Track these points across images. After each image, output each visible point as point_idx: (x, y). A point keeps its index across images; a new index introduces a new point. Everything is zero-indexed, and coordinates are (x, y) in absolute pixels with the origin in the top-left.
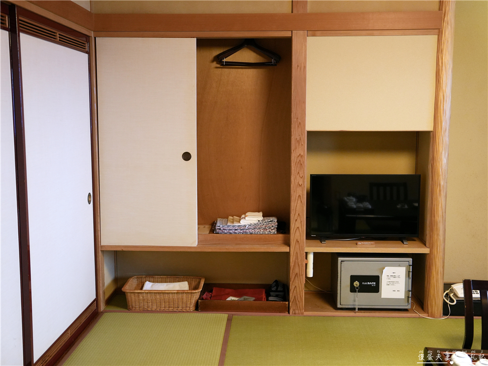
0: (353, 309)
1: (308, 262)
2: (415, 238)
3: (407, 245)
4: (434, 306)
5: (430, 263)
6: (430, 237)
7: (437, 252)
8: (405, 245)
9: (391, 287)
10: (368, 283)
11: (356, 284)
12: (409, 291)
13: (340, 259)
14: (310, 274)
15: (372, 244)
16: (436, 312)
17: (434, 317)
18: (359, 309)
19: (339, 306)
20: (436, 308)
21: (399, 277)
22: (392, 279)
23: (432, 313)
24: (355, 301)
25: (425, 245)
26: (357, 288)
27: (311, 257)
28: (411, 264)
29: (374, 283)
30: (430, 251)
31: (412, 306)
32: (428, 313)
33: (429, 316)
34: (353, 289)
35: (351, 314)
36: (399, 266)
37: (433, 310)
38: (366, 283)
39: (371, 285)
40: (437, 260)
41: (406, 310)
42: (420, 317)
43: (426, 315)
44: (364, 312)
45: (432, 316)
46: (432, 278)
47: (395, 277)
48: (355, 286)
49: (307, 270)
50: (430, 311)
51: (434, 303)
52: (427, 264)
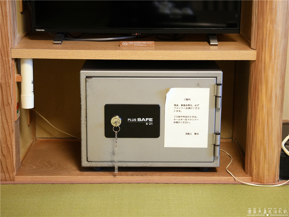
0: (110, 169)
1: (21, 78)
2: (233, 35)
3: (216, 47)
4: (262, 162)
5: (256, 79)
6: (258, 28)
7: (271, 57)
8: (212, 47)
9: (183, 128)
10: (139, 120)
11: (116, 121)
12: (216, 134)
13: (84, 73)
14: (29, 103)
15: (148, 46)
16: (266, 173)
17: (262, 183)
18: (121, 169)
19: (85, 164)
20: (266, 166)
21: (197, 106)
22: (184, 112)
23: (258, 174)
24: (113, 153)
25: (249, 45)
26: (116, 128)
27: (28, 70)
28: (220, 80)
29: (151, 120)
30: (258, 55)
31: (223, 163)
32: (251, 175)
33: (252, 181)
34: (109, 132)
35: (107, 177)
36: (198, 86)
37: (261, 170)
38: (135, 120)
39: (144, 123)
40: (270, 73)
41: (212, 170)
42: (235, 183)
43: (248, 178)
44: (132, 175)
45: (259, 180)
46: (259, 108)
47: (189, 107)
48: (114, 125)
49: (22, 95)
50: (255, 172)
51: (262, 156)
52: (252, 80)
